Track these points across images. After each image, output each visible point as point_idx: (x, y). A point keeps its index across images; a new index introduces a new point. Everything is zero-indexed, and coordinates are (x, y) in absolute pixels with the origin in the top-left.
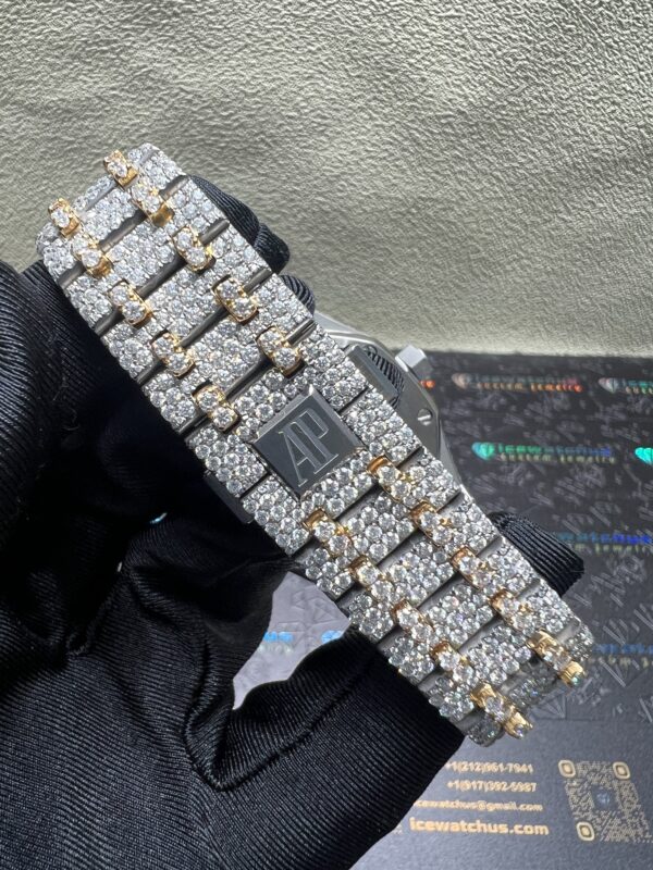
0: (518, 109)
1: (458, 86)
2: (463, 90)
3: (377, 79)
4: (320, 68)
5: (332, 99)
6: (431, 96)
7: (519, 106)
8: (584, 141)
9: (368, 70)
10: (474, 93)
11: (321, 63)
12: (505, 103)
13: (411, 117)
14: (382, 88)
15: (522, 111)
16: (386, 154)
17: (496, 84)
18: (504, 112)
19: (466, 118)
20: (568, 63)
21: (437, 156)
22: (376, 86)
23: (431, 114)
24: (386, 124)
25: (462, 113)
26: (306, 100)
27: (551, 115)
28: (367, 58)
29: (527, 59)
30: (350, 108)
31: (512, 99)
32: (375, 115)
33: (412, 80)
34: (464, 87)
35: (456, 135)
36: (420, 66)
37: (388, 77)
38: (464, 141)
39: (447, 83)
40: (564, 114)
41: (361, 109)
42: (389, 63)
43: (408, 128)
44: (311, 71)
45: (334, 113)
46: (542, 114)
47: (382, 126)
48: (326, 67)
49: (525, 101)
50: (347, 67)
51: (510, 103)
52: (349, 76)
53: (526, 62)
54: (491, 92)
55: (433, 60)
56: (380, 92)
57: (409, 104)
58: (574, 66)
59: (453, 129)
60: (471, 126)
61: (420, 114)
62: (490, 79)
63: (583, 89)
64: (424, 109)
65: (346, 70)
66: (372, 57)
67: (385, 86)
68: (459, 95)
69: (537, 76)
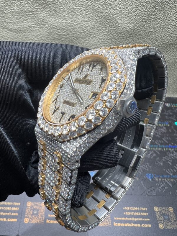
0: (143, 30)
1: (127, 24)
2: (128, 25)
3: (105, 22)
4: (89, 19)
5: (92, 27)
6: (119, 26)
7: (143, 29)
8: (161, 39)
9: (102, 19)
10: (131, 26)
11: (90, 18)
12: (140, 28)
13: (114, 32)
14: (106, 24)
15: (144, 31)
16: (107, 42)
17: (137, 23)
18: (139, 31)
19: (129, 32)
20: (156, 18)
21: (121, 43)
22: (104, 24)
23: (119, 31)
24: (107, 34)
25: (127, 31)
26: (85, 27)
27: (152, 31)
28: (102, 16)
29: (145, 16)
30: (97, 30)
31: (141, 27)
32: (104, 32)
33: (114, 22)
34: (128, 24)
35: (126, 37)
36: (116, 18)
37: (107, 21)
38: (128, 39)
39: (124, 23)
40: (156, 31)
41: (100, 30)
42: (108, 17)
43: (113, 35)
44: (87, 20)
45: (93, 31)
46: (150, 31)
47: (106, 35)
48: (91, 19)
49: (145, 28)
50: (97, 18)
51: (141, 28)
52: (97, 21)
53: (145, 17)
54: (136, 25)
55: (120, 17)
56: (105, 25)
57: (113, 29)
58: (158, 18)
59: (125, 35)
60: (130, 35)
61: (116, 31)
62: (136, 22)
63: (161, 24)
64: (117, 30)
65: (96, 19)
66: (103, 16)
67: (107, 23)
68: (127, 26)
69: (148, 21)
